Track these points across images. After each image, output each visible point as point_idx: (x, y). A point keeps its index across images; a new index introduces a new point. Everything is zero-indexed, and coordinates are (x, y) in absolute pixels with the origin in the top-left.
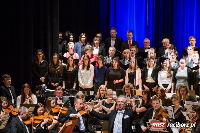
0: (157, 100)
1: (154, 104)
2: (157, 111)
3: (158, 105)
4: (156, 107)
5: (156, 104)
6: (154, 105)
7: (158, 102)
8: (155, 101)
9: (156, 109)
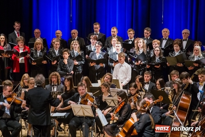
0: (83, 86)
1: (80, 90)
2: (83, 97)
3: (84, 91)
4: (82, 93)
5: (82, 90)
6: (80, 92)
7: (84, 88)
8: (81, 87)
9: (82, 95)
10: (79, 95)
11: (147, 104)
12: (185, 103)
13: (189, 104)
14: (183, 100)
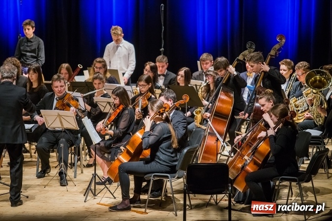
0: (62, 81)
1: (57, 87)
3: (62, 89)
4: (59, 92)
7: (63, 84)
8: (59, 82)
9: (60, 95)
10: (53, 95)
11: (165, 108)
12: (224, 106)
13: (232, 108)
14: (222, 101)
